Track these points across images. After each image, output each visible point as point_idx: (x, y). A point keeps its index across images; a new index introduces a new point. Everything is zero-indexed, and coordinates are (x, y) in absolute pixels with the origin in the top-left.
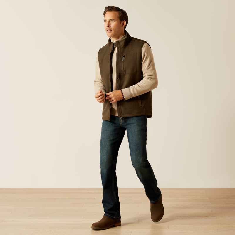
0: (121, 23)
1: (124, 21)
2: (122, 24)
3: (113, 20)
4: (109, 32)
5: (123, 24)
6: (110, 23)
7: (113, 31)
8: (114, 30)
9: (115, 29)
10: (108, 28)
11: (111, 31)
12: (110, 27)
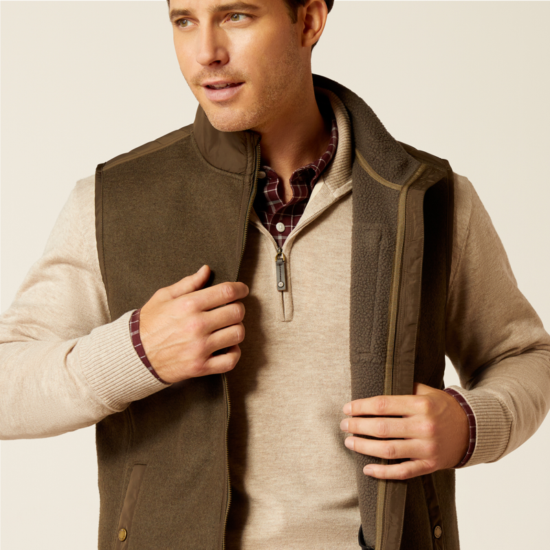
3: (245, 6)
5: (310, 23)
7: (248, 90)
8: (255, 78)
10: (213, 70)
11: (236, 90)
12: (228, 61)
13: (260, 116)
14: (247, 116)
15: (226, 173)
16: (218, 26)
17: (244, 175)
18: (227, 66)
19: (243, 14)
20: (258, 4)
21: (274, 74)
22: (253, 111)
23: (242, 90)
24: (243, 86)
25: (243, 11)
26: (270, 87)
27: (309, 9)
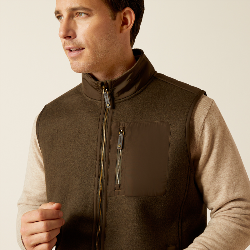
0: (114, 19)
1: (127, 9)
2: (119, 22)
3: (84, 9)
4: (74, 54)
5: (125, 22)
6: (72, 25)
7: (87, 52)
8: (89, 47)
9: (94, 43)
10: (67, 41)
11: (80, 52)
12: (75, 37)
13: (93, 66)
14: (86, 65)
15: (93, 100)
16: (73, 19)
17: (102, 100)
18: (74, 40)
19: (83, 13)
20: (92, 8)
21: (100, 45)
22: (89, 63)
23: (83, 52)
24: (84, 50)
25: (83, 11)
26: (98, 52)
27: (125, 14)
